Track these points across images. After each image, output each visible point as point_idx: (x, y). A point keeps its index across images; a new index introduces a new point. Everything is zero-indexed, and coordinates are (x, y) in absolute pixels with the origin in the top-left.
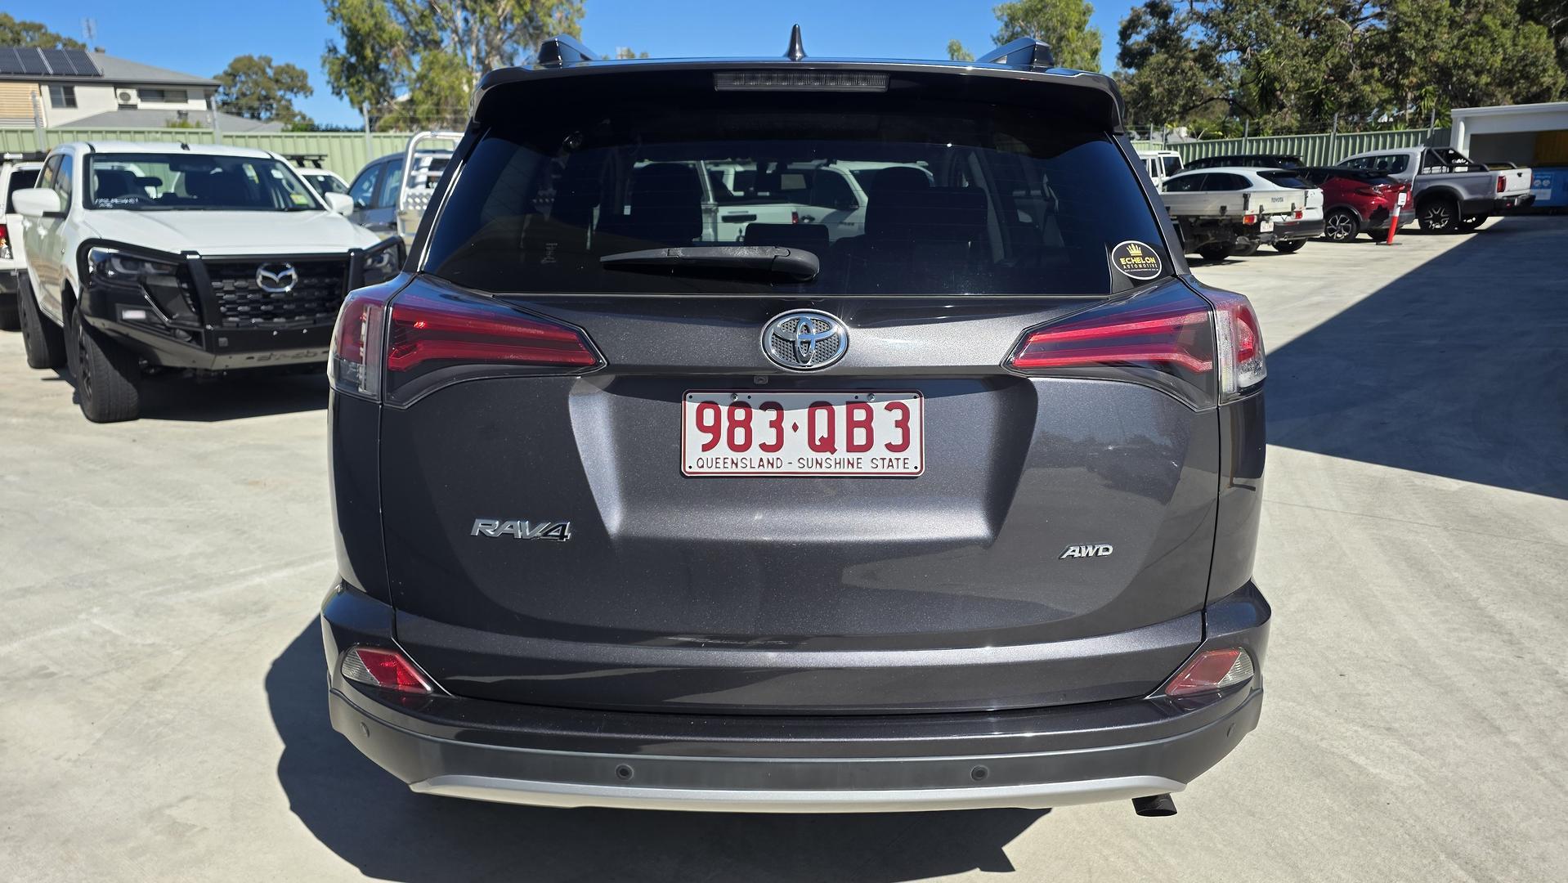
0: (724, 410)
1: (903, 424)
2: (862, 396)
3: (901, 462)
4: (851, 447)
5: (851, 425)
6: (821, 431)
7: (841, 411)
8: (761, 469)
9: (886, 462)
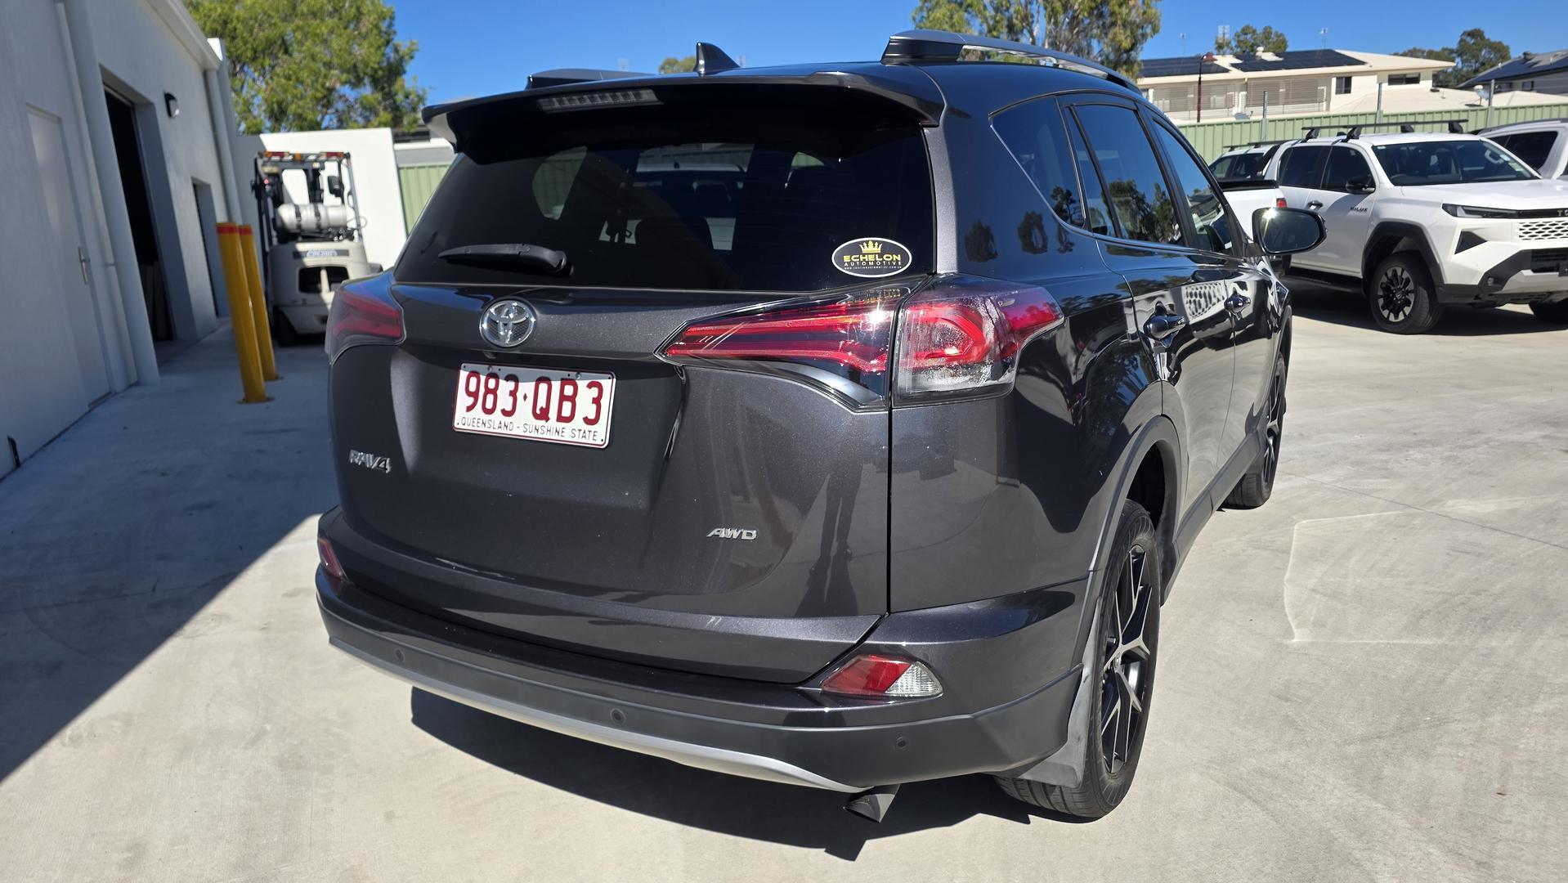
0: (483, 378)
1: (597, 401)
2: (573, 374)
3: (592, 434)
4: (560, 419)
5: (563, 398)
6: (542, 403)
7: (556, 385)
8: (499, 431)
9: (582, 432)
